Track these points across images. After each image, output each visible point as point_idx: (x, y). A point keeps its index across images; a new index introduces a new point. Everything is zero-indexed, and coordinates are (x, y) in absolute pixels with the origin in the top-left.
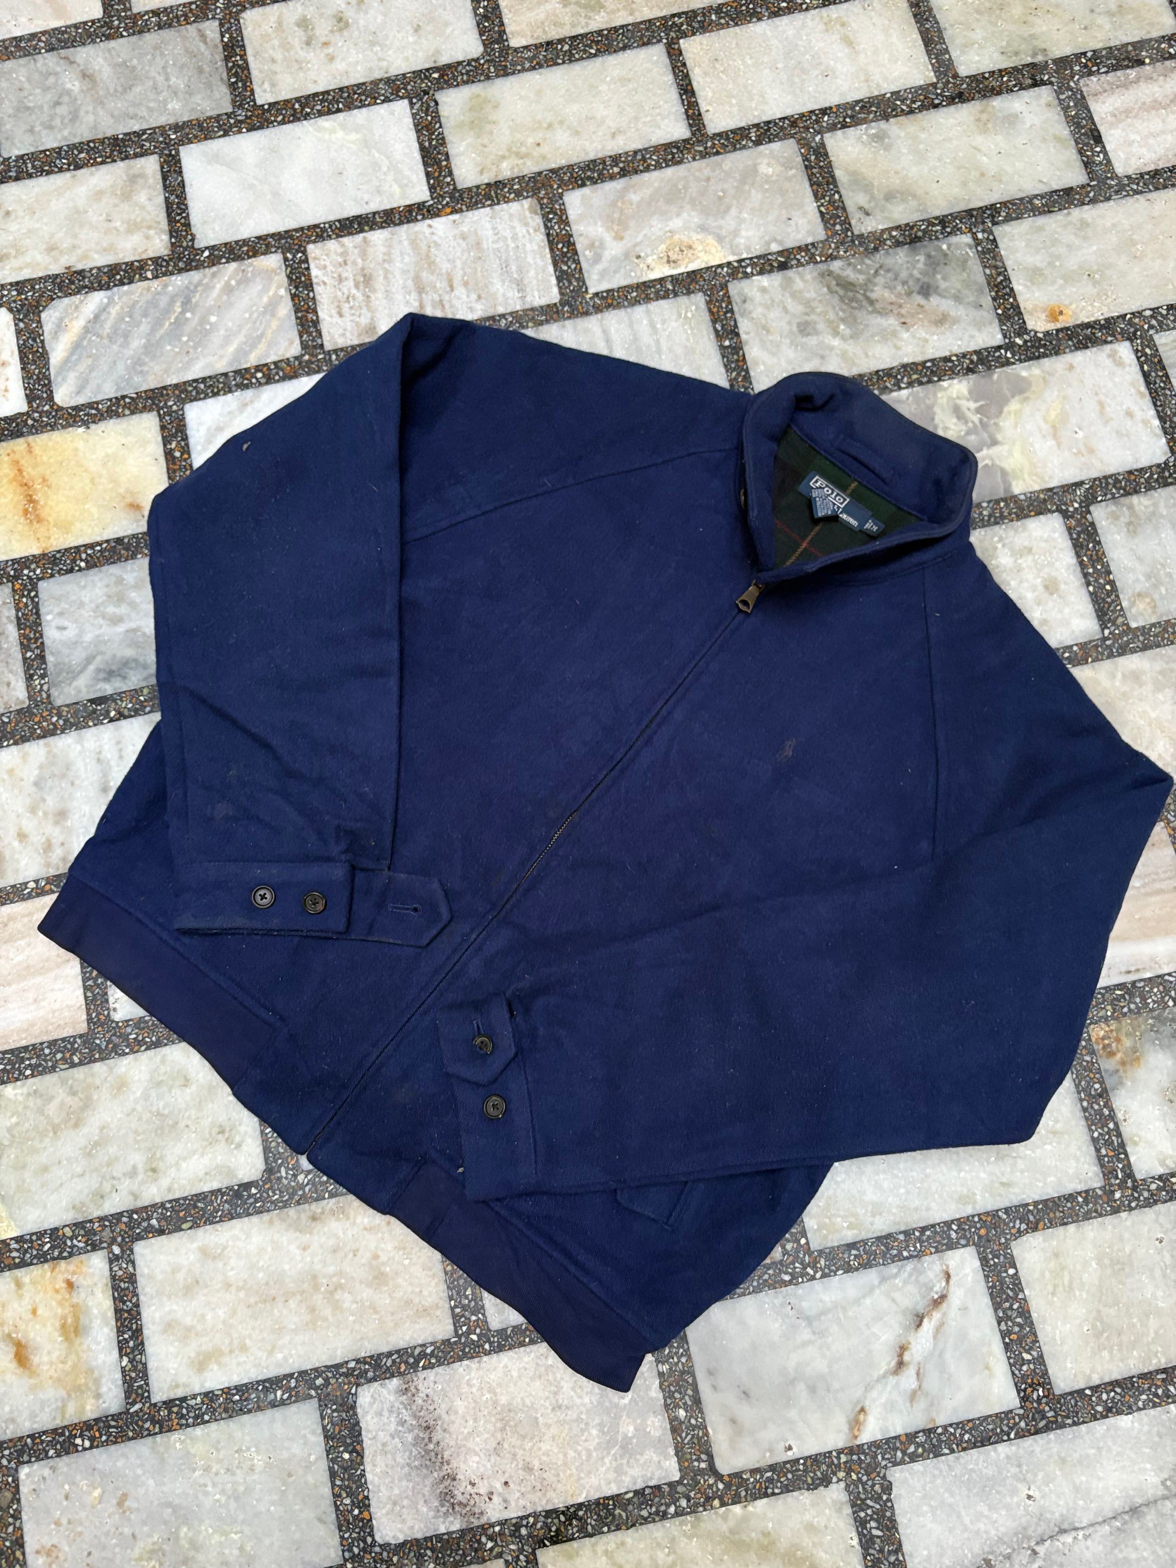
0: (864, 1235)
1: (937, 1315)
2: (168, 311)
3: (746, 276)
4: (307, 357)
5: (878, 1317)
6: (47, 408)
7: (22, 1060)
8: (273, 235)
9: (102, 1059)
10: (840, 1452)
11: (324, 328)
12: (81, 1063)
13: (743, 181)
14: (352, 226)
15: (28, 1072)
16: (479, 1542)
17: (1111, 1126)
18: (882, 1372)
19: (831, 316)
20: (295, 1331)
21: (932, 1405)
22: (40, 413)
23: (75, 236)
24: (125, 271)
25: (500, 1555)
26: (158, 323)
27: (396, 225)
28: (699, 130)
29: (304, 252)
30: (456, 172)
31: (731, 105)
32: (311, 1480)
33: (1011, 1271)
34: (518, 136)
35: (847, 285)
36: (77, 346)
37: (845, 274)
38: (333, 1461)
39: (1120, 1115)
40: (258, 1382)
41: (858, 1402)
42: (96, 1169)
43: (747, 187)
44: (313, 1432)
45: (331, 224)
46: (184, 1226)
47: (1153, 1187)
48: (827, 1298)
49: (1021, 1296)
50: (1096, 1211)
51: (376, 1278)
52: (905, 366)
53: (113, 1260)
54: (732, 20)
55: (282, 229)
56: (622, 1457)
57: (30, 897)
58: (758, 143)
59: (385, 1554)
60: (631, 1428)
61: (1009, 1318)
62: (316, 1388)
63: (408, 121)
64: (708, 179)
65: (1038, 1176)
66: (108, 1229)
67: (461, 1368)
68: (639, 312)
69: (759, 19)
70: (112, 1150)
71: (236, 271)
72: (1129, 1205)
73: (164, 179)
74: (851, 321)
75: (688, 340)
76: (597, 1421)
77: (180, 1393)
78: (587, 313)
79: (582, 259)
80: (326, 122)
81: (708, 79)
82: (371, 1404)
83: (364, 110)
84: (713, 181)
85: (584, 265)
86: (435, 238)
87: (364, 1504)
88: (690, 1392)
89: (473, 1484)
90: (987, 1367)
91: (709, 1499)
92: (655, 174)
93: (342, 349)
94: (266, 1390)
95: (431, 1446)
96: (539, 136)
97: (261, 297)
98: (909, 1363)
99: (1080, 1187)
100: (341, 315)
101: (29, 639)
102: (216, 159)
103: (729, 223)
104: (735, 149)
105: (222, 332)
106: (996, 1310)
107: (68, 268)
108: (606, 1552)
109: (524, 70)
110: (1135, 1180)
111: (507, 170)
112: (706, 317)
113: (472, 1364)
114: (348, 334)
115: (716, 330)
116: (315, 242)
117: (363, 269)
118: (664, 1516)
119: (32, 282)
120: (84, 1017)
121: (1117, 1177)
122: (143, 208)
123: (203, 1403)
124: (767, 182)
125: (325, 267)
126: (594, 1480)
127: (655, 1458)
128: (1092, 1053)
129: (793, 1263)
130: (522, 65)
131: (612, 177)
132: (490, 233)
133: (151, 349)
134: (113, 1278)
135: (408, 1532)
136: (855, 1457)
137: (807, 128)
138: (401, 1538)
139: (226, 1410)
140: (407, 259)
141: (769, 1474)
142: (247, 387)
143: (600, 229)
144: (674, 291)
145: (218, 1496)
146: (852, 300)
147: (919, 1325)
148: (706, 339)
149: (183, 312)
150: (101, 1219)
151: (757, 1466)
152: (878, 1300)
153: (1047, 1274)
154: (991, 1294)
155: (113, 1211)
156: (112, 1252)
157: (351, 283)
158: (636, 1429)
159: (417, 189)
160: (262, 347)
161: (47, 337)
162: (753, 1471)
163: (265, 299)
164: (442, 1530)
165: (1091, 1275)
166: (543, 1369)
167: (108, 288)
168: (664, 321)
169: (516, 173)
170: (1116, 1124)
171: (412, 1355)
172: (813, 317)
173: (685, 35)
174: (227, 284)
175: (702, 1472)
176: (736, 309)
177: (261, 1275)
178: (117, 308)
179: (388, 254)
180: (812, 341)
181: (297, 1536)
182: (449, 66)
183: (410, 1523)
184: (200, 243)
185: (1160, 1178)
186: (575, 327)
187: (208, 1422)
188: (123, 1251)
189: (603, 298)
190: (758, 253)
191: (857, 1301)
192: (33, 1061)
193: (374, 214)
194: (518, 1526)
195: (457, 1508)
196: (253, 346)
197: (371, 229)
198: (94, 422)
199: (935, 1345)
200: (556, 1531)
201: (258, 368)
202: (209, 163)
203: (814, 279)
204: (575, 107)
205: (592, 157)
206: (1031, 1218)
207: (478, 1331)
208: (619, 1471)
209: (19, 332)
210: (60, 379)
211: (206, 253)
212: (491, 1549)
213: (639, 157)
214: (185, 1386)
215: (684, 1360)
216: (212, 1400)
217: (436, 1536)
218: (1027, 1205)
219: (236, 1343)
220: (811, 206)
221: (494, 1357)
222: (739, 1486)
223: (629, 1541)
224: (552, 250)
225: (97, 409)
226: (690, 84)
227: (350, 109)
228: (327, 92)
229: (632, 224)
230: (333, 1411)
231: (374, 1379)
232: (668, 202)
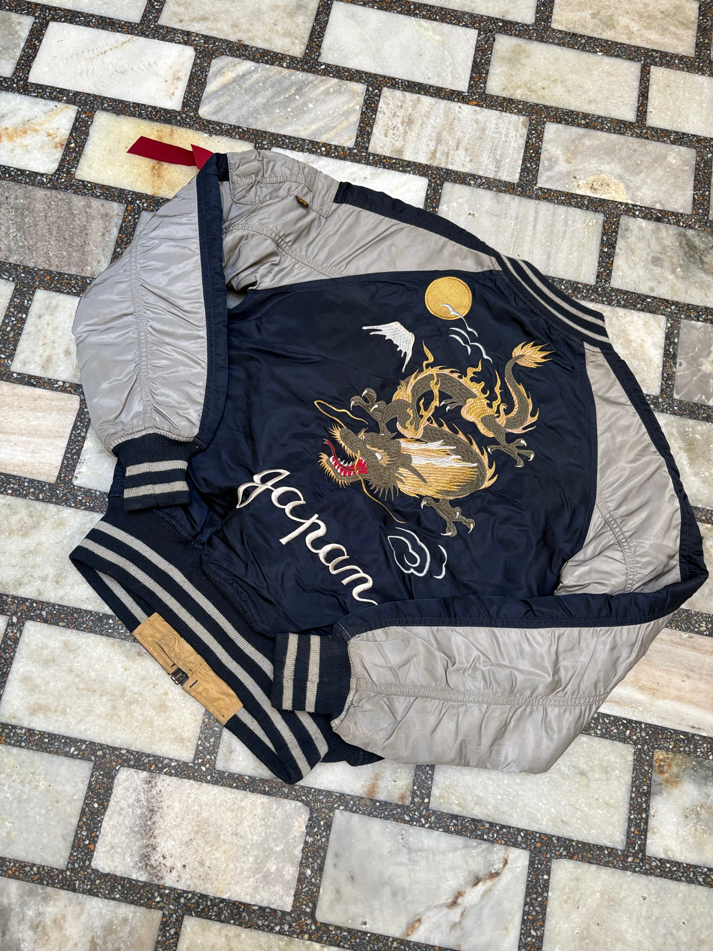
0: (464, 813)
1: (489, 883)
2: (287, 90)
3: (634, 216)
4: (355, 151)
5: (453, 868)
6: (192, 114)
7: (10, 483)
8: (366, 73)
9: (56, 503)
10: (395, 939)
11: (373, 139)
12: (43, 500)
13: (656, 160)
14: (414, 88)
15: (10, 492)
16: (153, 894)
17: (644, 816)
18: (441, 902)
19: (675, 260)
20: (99, 716)
21: (463, 936)
22: (187, 116)
23: (252, 25)
24: (272, 57)
25: (161, 908)
26: (277, 94)
27: (440, 98)
28: (642, 120)
29: (380, 91)
30: (489, 83)
31: (666, 114)
32: (68, 809)
33: (546, 877)
34: (534, 78)
35: (692, 246)
36: (225, 87)
37: (694, 239)
38: (87, 805)
39: (652, 812)
40: (63, 737)
41: (419, 914)
42: (24, 567)
43: (656, 165)
44: (83, 782)
45: (403, 81)
46: (61, 624)
47: (654, 864)
48: (426, 842)
49: (545, 894)
50: (613, 863)
51: (160, 706)
52: (707, 308)
53: (10, 624)
54: (687, 68)
55: (373, 71)
56: (261, 882)
57: (56, 390)
58: (673, 143)
59: (93, 876)
60: (274, 867)
61: (532, 905)
62: (96, 756)
63: (473, 43)
64: (635, 151)
65: (587, 826)
66: (15, 605)
67: (188, 784)
68: (562, 209)
69: (703, 74)
70: (39, 560)
71: (336, 84)
72: (634, 869)
73: (318, 14)
74: (686, 268)
75: (584, 238)
76: (256, 853)
77: (14, 722)
78: (530, 197)
79: (541, 164)
80: (425, 23)
81: (659, 95)
82: (125, 781)
83: (450, 26)
84: (638, 152)
85: (541, 169)
86: (460, 115)
87: (94, 840)
88: (319, 861)
89: (164, 858)
90: (506, 929)
91: (302, 932)
92: (605, 135)
93: (378, 155)
94: (66, 744)
95: (149, 823)
96: (546, 84)
97: (344, 106)
98: (460, 905)
99: (609, 844)
100: (386, 136)
101: (123, 241)
102: (353, 16)
103: (637, 180)
104: (658, 141)
105: (312, 115)
106: (526, 896)
107: (240, 41)
108: (227, 936)
109: (553, 43)
110: (644, 855)
111: (519, 95)
112: (600, 229)
113: (196, 785)
114: (385, 148)
115: (602, 240)
116: (389, 87)
117: (410, 115)
118: (271, 930)
119: (215, 39)
120: (57, 474)
121: (634, 848)
122: (298, 26)
123: (25, 734)
124: (669, 167)
125: (388, 104)
126: (238, 888)
127: (281, 892)
128: (651, 766)
129: (415, 811)
130: (554, 40)
131: (579, 125)
132: (493, 126)
133: (267, 107)
134: (5, 635)
135: (113, 869)
136: (402, 947)
137: (706, 147)
138: (107, 870)
139: (36, 745)
140: (438, 120)
141: (346, 934)
142: (313, 153)
143: (559, 152)
144: (587, 206)
145: (8, 795)
146: (691, 256)
147: (476, 884)
148: (595, 242)
149: (295, 94)
150: (14, 597)
151: (341, 925)
152: (457, 858)
153: (567, 888)
154: (527, 886)
155: (23, 596)
156: (11, 619)
157: (400, 120)
158: (277, 869)
159: (461, 83)
160: (332, 133)
161: (210, 74)
162: (337, 928)
163: (346, 108)
164: (134, 877)
165: (593, 901)
166: (236, 807)
167: (258, 62)
168: (574, 221)
169: (524, 98)
170: (647, 816)
171: (162, 762)
172: (663, 256)
173: (656, 64)
174: (328, 89)
175: (305, 914)
176: (620, 232)
177: (93, 674)
178: (258, 75)
179: (429, 112)
180: (657, 270)
181: (45, 841)
182: (511, 22)
183: (116, 864)
184: (322, 59)
185: (660, 860)
186: (520, 202)
187: (23, 747)
188: (18, 622)
189: (544, 192)
190: (647, 205)
191: (444, 853)
192: (16, 487)
193: (431, 86)
194: (180, 896)
195: (148, 868)
196: (327, 131)
197: (425, 94)
198: (216, 134)
199: (480, 901)
200: (202, 909)
201: (324, 145)
202: (347, 17)
203: (674, 234)
204: (574, 76)
205: (572, 108)
206: (572, 850)
207: (208, 766)
208: (256, 889)
209: (195, 64)
210: (207, 101)
211: (323, 67)
212: (158, 902)
213: (600, 121)
214: (19, 719)
215: (323, 840)
216: (31, 735)
217: (129, 879)
218: (573, 841)
219: (60, 707)
220: (689, 192)
221: (211, 786)
222: (325, 932)
223: (243, 935)
224: (525, 152)
225: (221, 127)
226: (647, 92)
227: (442, 21)
228: (433, 7)
229: (580, 157)
230: (100, 775)
231: (133, 767)
232: (606, 153)
